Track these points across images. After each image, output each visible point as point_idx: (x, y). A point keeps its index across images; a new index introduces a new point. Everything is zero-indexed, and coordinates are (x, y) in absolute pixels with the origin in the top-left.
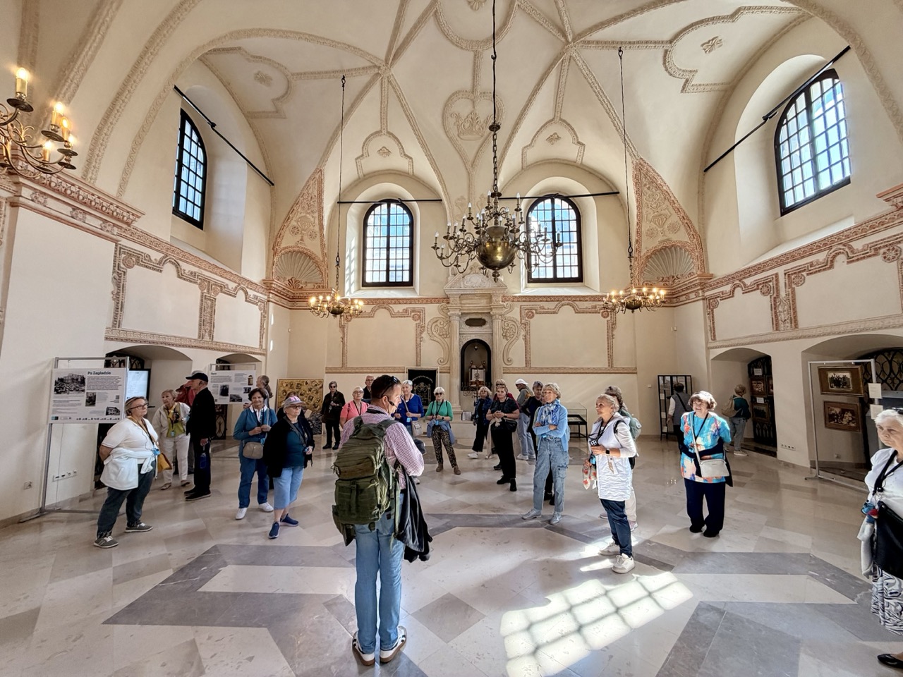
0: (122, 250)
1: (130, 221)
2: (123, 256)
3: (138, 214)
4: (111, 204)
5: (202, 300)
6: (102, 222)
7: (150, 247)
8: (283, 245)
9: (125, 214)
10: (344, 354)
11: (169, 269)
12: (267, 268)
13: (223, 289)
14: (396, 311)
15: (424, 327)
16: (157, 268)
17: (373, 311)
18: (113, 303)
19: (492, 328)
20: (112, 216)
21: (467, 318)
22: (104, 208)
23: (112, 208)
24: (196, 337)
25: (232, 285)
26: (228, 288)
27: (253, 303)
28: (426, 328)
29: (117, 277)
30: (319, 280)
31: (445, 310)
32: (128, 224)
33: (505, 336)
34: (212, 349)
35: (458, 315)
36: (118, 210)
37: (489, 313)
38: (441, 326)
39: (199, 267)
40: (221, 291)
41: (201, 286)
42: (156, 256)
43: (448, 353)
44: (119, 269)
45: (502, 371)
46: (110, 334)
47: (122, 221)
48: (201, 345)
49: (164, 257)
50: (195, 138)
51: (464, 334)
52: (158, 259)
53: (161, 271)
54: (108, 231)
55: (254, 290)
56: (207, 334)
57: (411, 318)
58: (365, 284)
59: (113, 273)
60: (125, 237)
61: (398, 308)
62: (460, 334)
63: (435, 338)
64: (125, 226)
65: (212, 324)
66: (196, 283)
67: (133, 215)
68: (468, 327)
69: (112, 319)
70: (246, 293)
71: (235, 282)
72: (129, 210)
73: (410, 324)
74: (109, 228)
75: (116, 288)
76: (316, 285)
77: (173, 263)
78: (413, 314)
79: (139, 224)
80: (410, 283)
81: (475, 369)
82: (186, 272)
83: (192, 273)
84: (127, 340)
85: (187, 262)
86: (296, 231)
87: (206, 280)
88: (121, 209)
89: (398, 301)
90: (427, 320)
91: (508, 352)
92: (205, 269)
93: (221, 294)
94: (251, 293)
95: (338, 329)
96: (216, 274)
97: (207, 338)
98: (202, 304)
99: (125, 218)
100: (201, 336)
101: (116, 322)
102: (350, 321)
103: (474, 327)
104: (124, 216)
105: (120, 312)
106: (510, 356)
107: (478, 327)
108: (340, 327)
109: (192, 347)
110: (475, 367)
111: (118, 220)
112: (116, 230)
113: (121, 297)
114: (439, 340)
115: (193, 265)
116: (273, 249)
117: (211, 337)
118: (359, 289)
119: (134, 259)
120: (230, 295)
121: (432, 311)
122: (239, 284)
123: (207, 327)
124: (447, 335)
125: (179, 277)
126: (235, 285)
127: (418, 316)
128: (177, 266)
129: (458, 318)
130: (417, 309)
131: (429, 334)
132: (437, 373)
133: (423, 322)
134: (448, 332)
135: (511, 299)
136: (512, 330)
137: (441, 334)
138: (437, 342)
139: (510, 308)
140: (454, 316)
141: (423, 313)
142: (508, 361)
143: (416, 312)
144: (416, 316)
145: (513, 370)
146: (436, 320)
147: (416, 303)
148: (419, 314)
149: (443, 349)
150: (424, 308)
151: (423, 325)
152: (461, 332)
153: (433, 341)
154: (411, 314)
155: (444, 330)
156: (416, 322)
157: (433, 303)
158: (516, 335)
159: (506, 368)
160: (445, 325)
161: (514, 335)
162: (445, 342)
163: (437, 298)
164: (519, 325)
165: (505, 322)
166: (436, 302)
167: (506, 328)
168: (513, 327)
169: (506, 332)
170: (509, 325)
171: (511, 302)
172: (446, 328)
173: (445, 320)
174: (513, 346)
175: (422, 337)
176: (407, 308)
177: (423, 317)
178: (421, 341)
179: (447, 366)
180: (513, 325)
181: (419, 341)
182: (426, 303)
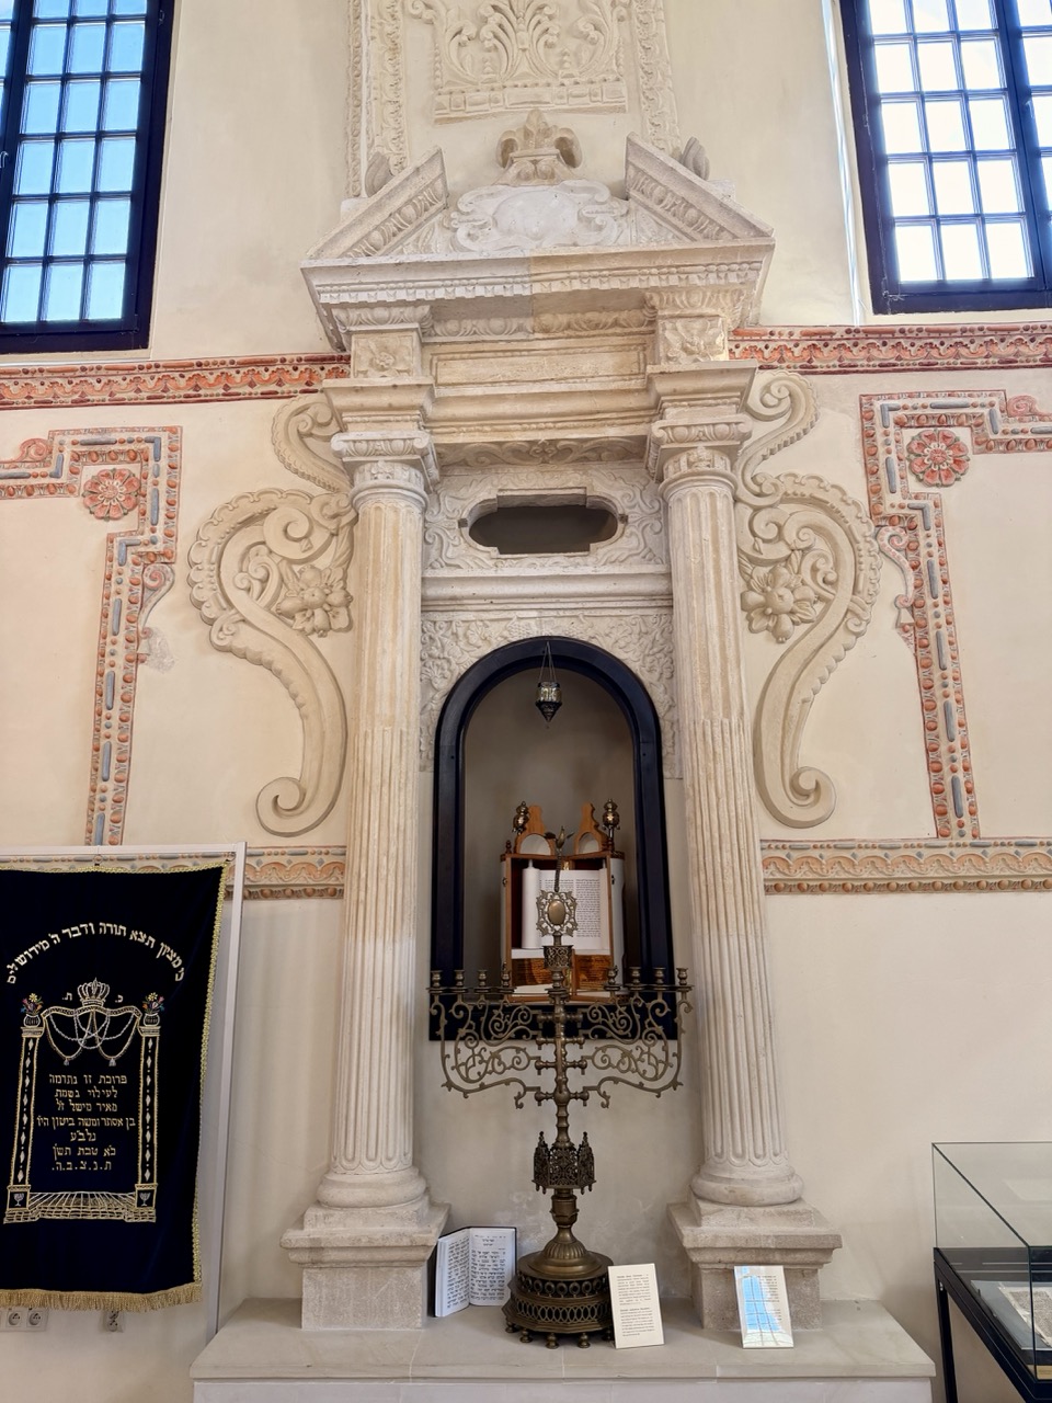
15: (167, 557)
19: (662, 553)
21: (483, 491)
28: (180, 567)
31: (311, 439)
33: (763, 613)
35: (415, 463)
38: (295, 551)
45: (760, 875)
51: (456, 604)
57: (72, 503)
62: (427, 606)
63: (247, 639)
68: (484, 554)
73: (64, 542)
78: (90, 471)
80: (127, 331)
81: (542, 864)
90: (194, 510)
91: (790, 727)
103: (531, 556)
106: (812, 753)
107: (559, 558)
110: (544, 849)
114: (273, 653)
124: (330, 609)
130: (125, 436)
131: (198, 605)
132: (229, 895)
133: (160, 528)
134: (338, 587)
135: (797, 351)
136: (814, 570)
137: (287, 605)
138: (259, 662)
139: (782, 421)
140: (382, 464)
141: (164, 463)
142: (798, 792)
143: (113, 457)
144: (116, 483)
145: (838, 861)
146: (258, 508)
147: (121, 402)
148: (135, 468)
149: (303, 717)
150: (173, 430)
151: (159, 547)
152: (432, 592)
153: (228, 661)
154: (74, 472)
155: (309, 575)
156: (112, 527)
157: (237, 397)
158: (843, 598)
159: (782, 845)
160: (318, 539)
161: (828, 602)
162: (316, 662)
163: (266, 363)
164: (863, 529)
165: (757, 509)
166: (259, 389)
167: (770, 552)
168: (821, 545)
169: (772, 580)
170: (790, 534)
171: (796, 376)
172: (323, 562)
173: (314, 510)
174: (823, 681)
175: (148, 633)
176: (52, 434)
177: (163, 487)
178: (138, 660)
179: (312, 840)
180: (818, 530)
181: (120, 661)
182: (188, 399)
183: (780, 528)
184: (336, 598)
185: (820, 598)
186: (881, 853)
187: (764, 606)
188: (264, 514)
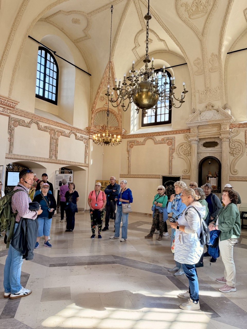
0: (12, 119)
1: (13, 106)
2: (13, 122)
3: (17, 103)
4: (5, 100)
5: (51, 140)
6: (3, 109)
7: (25, 117)
8: (96, 108)
9: (11, 103)
10: (129, 167)
11: (34, 126)
12: (89, 121)
13: (62, 133)
14: (157, 140)
15: (174, 149)
16: (28, 126)
17: (145, 141)
18: (8, 143)
19: (221, 148)
20: (6, 105)
21: (204, 141)
22: (3, 103)
23: (6, 102)
24: (48, 157)
25: (67, 132)
26: (65, 133)
27: (80, 140)
28: (175, 150)
29: (10, 132)
30: (117, 125)
31: (187, 137)
32: (13, 108)
33: (232, 154)
34: (57, 163)
35: (197, 141)
36: (8, 103)
37: (219, 137)
38: (186, 148)
39: (49, 124)
40: (61, 135)
41: (50, 133)
42: (27, 120)
43: (189, 166)
44: (11, 128)
45: (229, 179)
46: (8, 156)
47: (11, 107)
48: (51, 161)
49: (31, 121)
50: (52, 60)
51: (201, 153)
52: (29, 122)
53: (30, 127)
54: (5, 112)
55: (81, 133)
56: (54, 156)
57: (166, 144)
58: (143, 125)
59: (8, 130)
60: (13, 114)
61: (159, 138)
62: (198, 153)
63: (181, 157)
64: (12, 109)
65: (56, 151)
66: (47, 131)
67: (15, 103)
68: (204, 148)
69: (9, 150)
70: (76, 135)
71: (69, 130)
72: (12, 101)
73: (165, 148)
74: (6, 111)
75: (10, 136)
76: (115, 128)
77: (35, 123)
78: (167, 141)
79: (18, 107)
80: (169, 122)
81: (211, 177)
82: (42, 126)
83: (45, 127)
84: (15, 159)
85: (43, 122)
86: (103, 99)
87: (52, 130)
88: (9, 101)
89: (159, 134)
90: (177, 144)
91: (234, 165)
92: (52, 125)
93: (61, 136)
94: (79, 135)
95: (126, 152)
96: (58, 126)
97: (54, 158)
98: (51, 142)
99: (12, 106)
100: (50, 157)
101: (10, 151)
102: (132, 147)
103: (208, 148)
104: (11, 105)
105: (11, 146)
106: (236, 168)
107: (212, 148)
108: (127, 151)
109: (46, 162)
110: (211, 176)
111: (9, 106)
112: (9, 111)
113: (12, 140)
114: (184, 158)
115: (46, 123)
116: (92, 111)
117: (56, 157)
118: (140, 128)
119: (18, 123)
120: (67, 136)
121: (179, 139)
122: (72, 131)
123: (54, 153)
124: (189, 154)
125: (39, 129)
126: (69, 131)
127: (171, 142)
128: (38, 124)
129: (197, 142)
130: (170, 138)
131: (177, 154)
132: (181, 179)
133: (174, 147)
134: (190, 152)
135: (238, 126)
136: (238, 149)
137: (185, 154)
138: (183, 159)
139: (236, 133)
140: (193, 141)
141: (174, 140)
142: (234, 171)
143: (169, 140)
144: (170, 142)
145: (237, 178)
146: (182, 144)
147: (170, 134)
148: (171, 141)
149: (187, 164)
150: (174, 137)
151: (174, 148)
152: (198, 152)
153: (180, 158)
154: (166, 141)
155: (187, 151)
156: (169, 146)
157: (180, 133)
158: (241, 152)
159: (232, 177)
160: (188, 147)
161: (239, 153)
162: (188, 159)
163: (183, 130)
164: (244, 145)
165: (232, 143)
166: (182, 133)
167: (233, 147)
168: (239, 146)
169: (233, 150)
170: (236, 146)
171: (238, 128)
172: (188, 149)
173: (187, 144)
174: (238, 161)
175: (173, 156)
176: (164, 138)
177: (174, 143)
178: (172, 158)
179: (188, 175)
180: (239, 145)
181: (171, 159)
182: (176, 134)
183: (235, 145)
184: (189, 153)
185: (239, 152)
186: (242, 178)
187: (232, 153)
188: (183, 145)
